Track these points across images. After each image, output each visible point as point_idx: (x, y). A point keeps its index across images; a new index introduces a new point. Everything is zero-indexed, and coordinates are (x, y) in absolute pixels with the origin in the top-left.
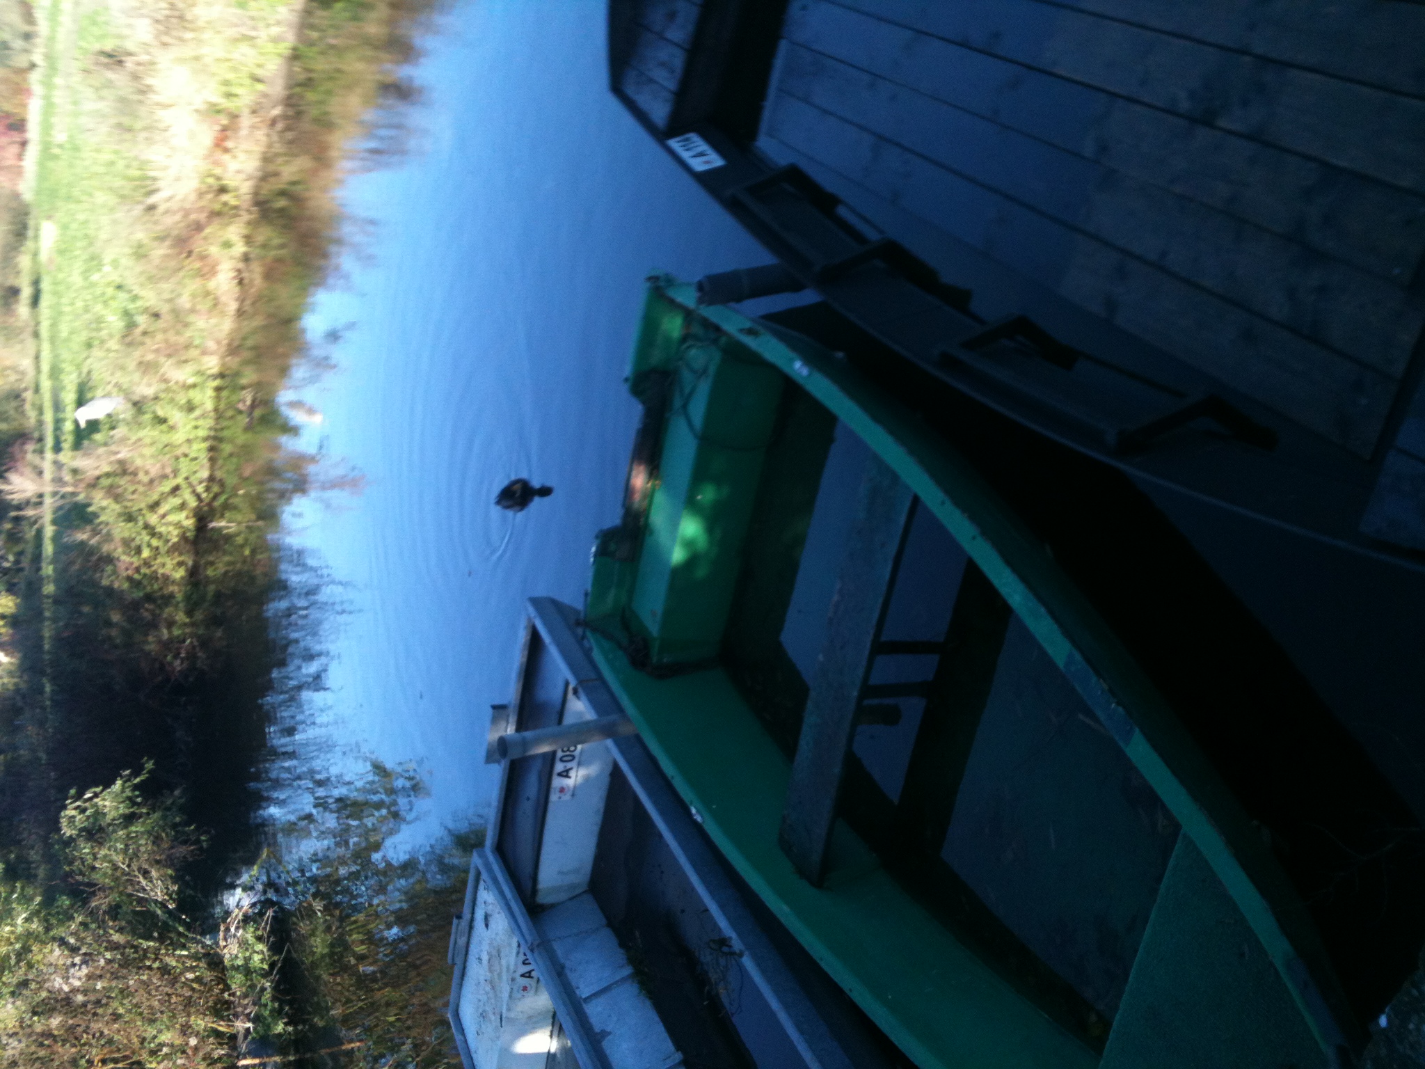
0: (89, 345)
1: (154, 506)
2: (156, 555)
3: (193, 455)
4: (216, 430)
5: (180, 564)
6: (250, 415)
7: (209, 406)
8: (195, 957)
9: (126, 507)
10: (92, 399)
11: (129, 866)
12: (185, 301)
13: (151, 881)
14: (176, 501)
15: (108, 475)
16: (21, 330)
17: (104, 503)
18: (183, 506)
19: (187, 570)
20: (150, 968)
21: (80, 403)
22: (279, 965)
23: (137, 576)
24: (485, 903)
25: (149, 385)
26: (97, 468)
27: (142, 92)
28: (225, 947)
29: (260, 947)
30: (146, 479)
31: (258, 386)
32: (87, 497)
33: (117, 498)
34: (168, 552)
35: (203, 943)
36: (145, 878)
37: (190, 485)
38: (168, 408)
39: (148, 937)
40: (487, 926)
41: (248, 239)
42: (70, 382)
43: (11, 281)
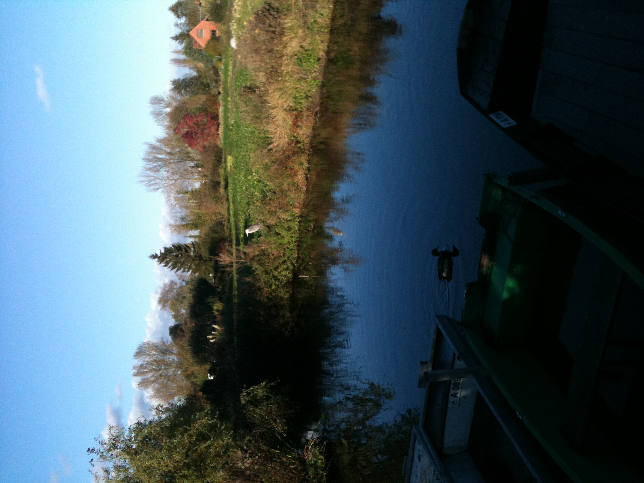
0: (248, 204)
1: (276, 268)
2: (278, 288)
3: (290, 248)
4: (299, 238)
5: (287, 292)
6: (313, 232)
7: (297, 228)
8: (294, 458)
9: (266, 268)
10: (251, 225)
11: (268, 417)
12: (285, 186)
13: (277, 424)
14: (285, 266)
15: (258, 255)
16: (222, 198)
17: (257, 267)
18: (287, 268)
19: (290, 295)
20: (276, 461)
21: (246, 227)
22: (329, 466)
23: (270, 296)
24: (419, 450)
25: (273, 220)
26: (253, 253)
27: (263, 103)
28: (307, 455)
29: (321, 457)
30: (272, 257)
31: (316, 220)
32: (250, 264)
33: (262, 265)
34: (282, 287)
35: (297, 452)
36: (274, 422)
37: (290, 260)
38: (281, 229)
39: (276, 449)
40: (420, 460)
41: (309, 162)
42: (242, 219)
43: (217, 179)
